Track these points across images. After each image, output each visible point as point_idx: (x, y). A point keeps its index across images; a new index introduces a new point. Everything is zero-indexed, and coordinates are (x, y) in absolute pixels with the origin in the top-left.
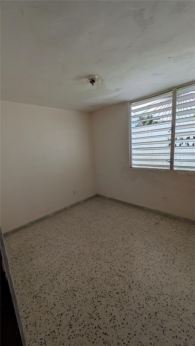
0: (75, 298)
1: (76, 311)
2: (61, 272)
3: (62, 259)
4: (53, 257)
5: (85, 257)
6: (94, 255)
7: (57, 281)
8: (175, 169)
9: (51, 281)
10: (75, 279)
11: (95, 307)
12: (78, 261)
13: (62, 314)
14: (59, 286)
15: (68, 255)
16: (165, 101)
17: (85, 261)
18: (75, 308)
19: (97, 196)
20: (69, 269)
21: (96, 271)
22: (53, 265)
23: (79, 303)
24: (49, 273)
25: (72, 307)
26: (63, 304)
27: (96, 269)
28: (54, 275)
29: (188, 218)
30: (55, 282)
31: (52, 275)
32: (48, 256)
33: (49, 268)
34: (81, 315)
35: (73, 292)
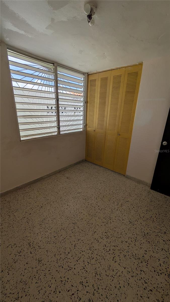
0: (149, 233)
1: (157, 231)
2: (134, 254)
3: (117, 258)
4: (118, 275)
5: (110, 230)
6: (107, 222)
7: (145, 255)
8: (61, 133)
9: (148, 263)
10: (136, 236)
11: (147, 219)
12: (116, 236)
13: (164, 241)
14: (147, 251)
15: (111, 252)
17: (115, 229)
18: (155, 232)
20: (128, 245)
21: (123, 220)
22: (130, 270)
23: (151, 230)
24: (141, 271)
25: (156, 234)
26: (158, 242)
27: (121, 219)
28: (140, 262)
30: (147, 257)
31: (140, 265)
32: (118, 287)
33: (134, 274)
34: (156, 227)
35: (146, 235)
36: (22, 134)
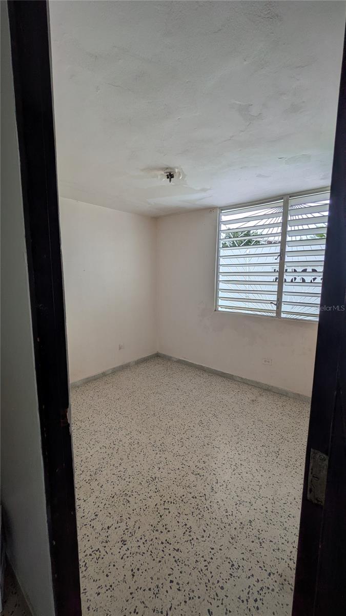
0: (128, 505)
1: (131, 523)
2: (103, 469)
3: (104, 450)
4: (89, 448)
5: (141, 447)
6: (155, 446)
7: (97, 483)
8: (283, 315)
9: (87, 482)
10: (127, 480)
11: (161, 516)
12: (131, 453)
13: (108, 528)
14: (102, 489)
15: (112, 446)
16: (272, 214)
17: (142, 453)
18: (129, 518)
19: (157, 356)
20: (115, 465)
21: (160, 468)
22: (88, 460)
23: (135, 511)
24: (83, 472)
25: (124, 517)
26: (110, 514)
27: (160, 466)
28: (92, 473)
29: (301, 393)
30: (94, 484)
31: (88, 474)
32: (80, 447)
33: (83, 463)
34: (139, 528)
35: (126, 497)
36: (221, 302)
